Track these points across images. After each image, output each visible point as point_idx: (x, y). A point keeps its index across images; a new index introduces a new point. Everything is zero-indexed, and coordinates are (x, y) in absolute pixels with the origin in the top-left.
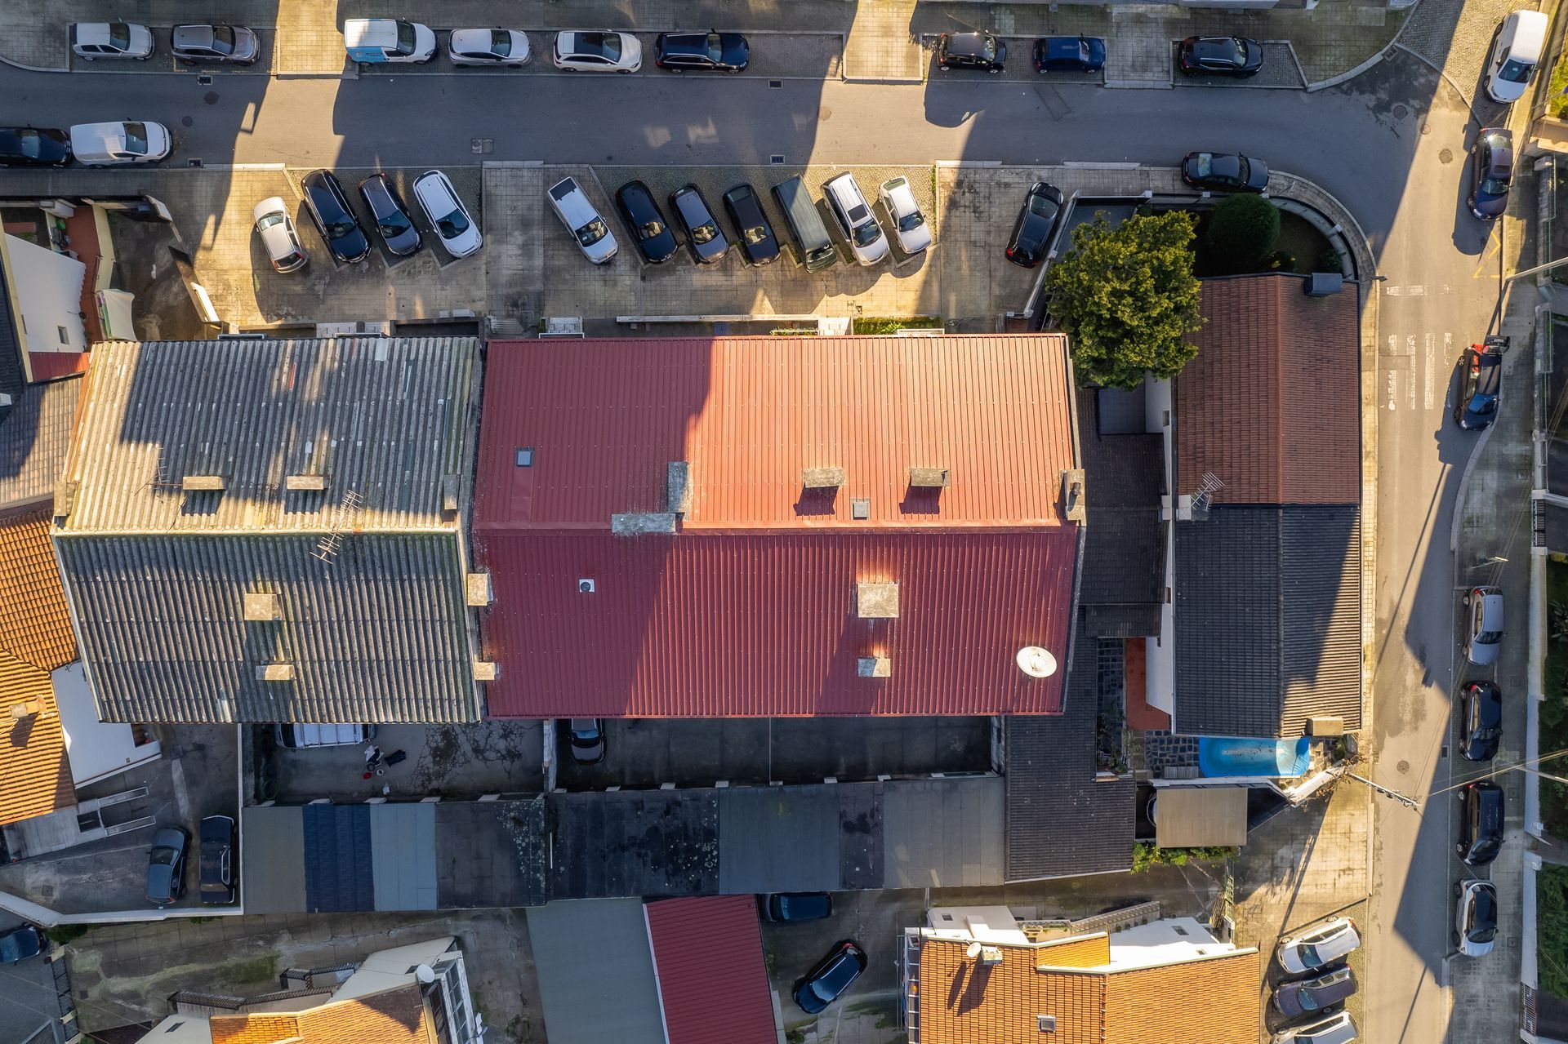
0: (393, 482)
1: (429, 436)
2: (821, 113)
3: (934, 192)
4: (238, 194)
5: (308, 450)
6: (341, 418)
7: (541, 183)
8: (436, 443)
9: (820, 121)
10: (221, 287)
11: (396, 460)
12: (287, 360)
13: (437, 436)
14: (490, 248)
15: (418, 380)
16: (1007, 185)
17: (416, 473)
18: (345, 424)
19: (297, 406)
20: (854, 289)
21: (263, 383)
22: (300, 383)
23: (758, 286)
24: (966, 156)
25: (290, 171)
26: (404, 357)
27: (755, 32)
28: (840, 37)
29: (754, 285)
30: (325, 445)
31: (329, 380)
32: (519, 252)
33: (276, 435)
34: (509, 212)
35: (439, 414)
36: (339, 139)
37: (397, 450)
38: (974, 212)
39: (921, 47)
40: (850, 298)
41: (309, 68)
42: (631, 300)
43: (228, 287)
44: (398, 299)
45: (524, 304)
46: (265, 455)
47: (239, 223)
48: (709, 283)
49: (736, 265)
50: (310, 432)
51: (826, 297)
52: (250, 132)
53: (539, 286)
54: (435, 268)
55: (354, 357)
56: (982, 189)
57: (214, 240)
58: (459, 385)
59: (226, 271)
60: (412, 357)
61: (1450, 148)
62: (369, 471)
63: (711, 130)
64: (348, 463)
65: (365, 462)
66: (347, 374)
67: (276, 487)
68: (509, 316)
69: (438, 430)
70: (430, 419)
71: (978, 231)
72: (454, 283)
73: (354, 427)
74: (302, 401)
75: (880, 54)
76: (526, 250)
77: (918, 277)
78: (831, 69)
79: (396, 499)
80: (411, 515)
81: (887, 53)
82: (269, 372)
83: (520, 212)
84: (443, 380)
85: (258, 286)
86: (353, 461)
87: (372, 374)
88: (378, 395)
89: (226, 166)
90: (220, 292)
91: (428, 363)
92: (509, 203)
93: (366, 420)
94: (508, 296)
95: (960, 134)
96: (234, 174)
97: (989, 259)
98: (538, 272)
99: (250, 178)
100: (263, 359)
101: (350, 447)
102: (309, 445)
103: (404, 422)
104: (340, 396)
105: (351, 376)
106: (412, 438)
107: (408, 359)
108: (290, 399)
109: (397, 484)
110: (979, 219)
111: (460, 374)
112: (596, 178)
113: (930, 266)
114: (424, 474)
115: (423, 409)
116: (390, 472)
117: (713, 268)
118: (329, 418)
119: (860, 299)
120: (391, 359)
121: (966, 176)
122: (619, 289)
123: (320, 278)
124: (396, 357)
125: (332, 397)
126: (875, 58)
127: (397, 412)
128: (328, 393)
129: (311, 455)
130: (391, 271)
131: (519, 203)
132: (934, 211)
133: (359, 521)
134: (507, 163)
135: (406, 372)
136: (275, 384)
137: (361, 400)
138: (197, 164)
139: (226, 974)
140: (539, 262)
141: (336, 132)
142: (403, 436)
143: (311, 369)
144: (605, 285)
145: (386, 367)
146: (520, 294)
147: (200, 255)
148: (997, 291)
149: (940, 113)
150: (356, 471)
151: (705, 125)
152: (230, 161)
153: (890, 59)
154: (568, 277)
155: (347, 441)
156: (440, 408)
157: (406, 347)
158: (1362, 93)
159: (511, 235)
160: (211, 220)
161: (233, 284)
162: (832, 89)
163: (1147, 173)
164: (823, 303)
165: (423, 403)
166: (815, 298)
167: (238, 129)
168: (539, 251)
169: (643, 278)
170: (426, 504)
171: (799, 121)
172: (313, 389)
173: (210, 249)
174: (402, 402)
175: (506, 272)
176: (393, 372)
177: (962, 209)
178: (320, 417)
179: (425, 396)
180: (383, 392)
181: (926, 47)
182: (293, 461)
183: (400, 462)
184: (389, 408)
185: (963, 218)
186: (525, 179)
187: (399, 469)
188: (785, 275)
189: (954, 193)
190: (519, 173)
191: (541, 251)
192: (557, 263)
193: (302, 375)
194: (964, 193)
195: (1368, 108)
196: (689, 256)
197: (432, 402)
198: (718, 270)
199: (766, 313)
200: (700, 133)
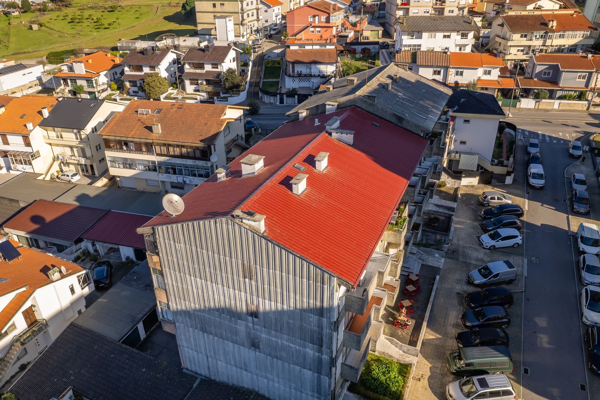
4: (516, 198)
10: (477, 188)
11: (388, 100)
14: (483, 250)
20: (432, 381)
23: (444, 336)
29: (445, 334)
32: (479, 258)
37: (393, 102)
40: (426, 378)
41: (573, 223)
44: (463, 222)
45: (453, 254)
48: (450, 317)
49: (459, 329)
51: (430, 365)
52: (542, 206)
53: (461, 259)
54: (475, 234)
57: (497, 190)
59: (483, 190)
62: (387, 96)
63: (546, 345)
68: (448, 250)
72: (468, 237)
76: (480, 260)
86: (392, 96)
90: (475, 187)
94: (458, 250)
96: (523, 199)
98: (468, 261)
112: (517, 291)
117: (459, 321)
118: (411, 101)
119: (425, 382)
122: (454, 284)
123: (476, 207)
128: (420, 104)
130: (476, 223)
134: (526, 266)
138: (529, 193)
140: (473, 262)
141: (541, 224)
144: (457, 280)
146: (458, 254)
147: (490, 187)
150: (388, 94)
151: (549, 343)
152: (528, 199)
154: (464, 269)
155: (400, 99)
159: (488, 258)
160: (505, 191)
161: (477, 190)
164: (427, 363)
166: (431, 360)
167: (543, 203)
168: (479, 263)
169: (458, 293)
173: (493, 188)
175: (470, 252)
186: (517, 268)
188: (448, 350)
190: (520, 267)
192: (472, 267)
199: (425, 333)
200: (544, 340)
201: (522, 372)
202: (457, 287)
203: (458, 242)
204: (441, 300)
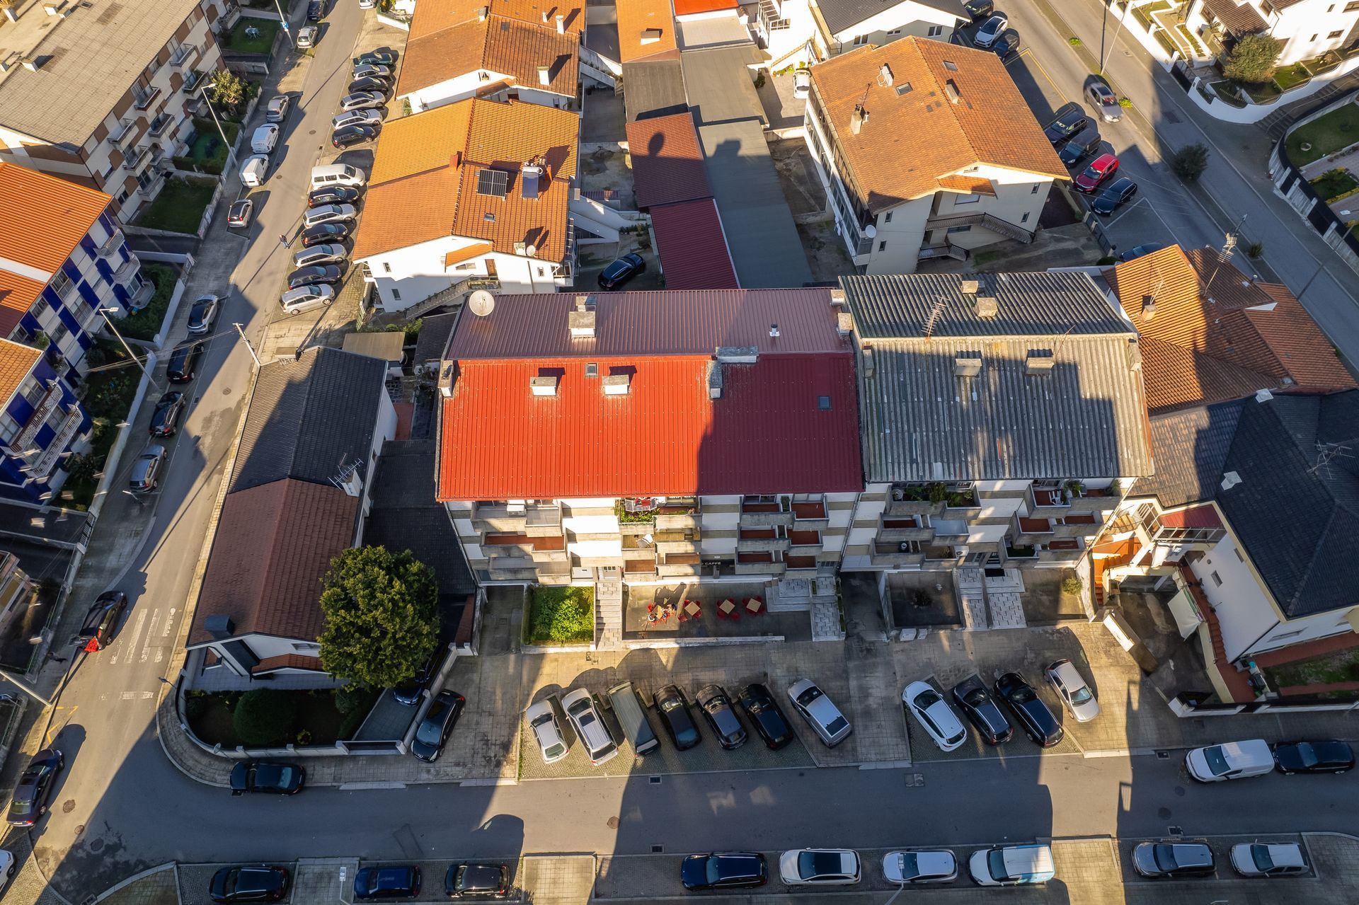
0: (910, 373)
1: (892, 405)
2: (616, 823)
3: (521, 755)
4: (1118, 729)
5: (975, 394)
6: (956, 419)
7: (859, 749)
8: (886, 400)
9: (618, 816)
10: (1112, 653)
11: (912, 389)
12: (1006, 462)
13: (886, 405)
14: (895, 691)
15: (907, 447)
16: (457, 764)
17: (896, 379)
18: (953, 413)
19: (990, 426)
20: (592, 674)
21: (1020, 445)
22: (992, 444)
23: (672, 672)
24: (490, 791)
25: (1078, 751)
26: (921, 465)
27: (676, 898)
28: (597, 896)
29: (675, 672)
30: (964, 398)
31: (971, 448)
32: (870, 691)
33: (1000, 406)
34: (883, 723)
35: (887, 422)
36: (1042, 782)
37: (912, 396)
38: (488, 740)
39: (523, 889)
40: (595, 666)
41: (1082, 845)
42: (775, 656)
43: (1107, 653)
44: (964, 649)
45: (862, 651)
46: (1004, 391)
47: (1111, 704)
48: (711, 673)
49: (689, 689)
50: (976, 407)
51: (615, 666)
52: (1122, 784)
53: (851, 665)
54: (939, 675)
55: (957, 465)
56: (479, 760)
57: (1129, 690)
58: (877, 443)
59: (1111, 665)
60: (914, 466)
61: (63, 814)
62: (929, 381)
63: (714, 804)
64: (944, 385)
65: (932, 386)
66: (960, 452)
67: (991, 369)
68: (873, 643)
69: (886, 409)
70: (893, 418)
71: (486, 724)
72: (921, 664)
73: (946, 412)
74: (988, 432)
75: (561, 880)
76: (865, 693)
77: (539, 686)
78: (606, 865)
79: (907, 361)
80: (894, 350)
81: (555, 882)
82: (1017, 452)
83: (874, 723)
84: (889, 447)
85: (1082, 654)
86: (942, 388)
87: (941, 452)
88: (933, 436)
89: (1135, 753)
90: (1112, 649)
91: (902, 461)
92: (884, 731)
93: (938, 417)
94: (876, 656)
95: (495, 809)
96: (1126, 745)
97: (479, 702)
98: (853, 675)
99: (1111, 743)
100: (1024, 463)
101: (945, 397)
102: (975, 398)
103: (911, 416)
104: (961, 435)
105: (956, 450)
106: (903, 404)
107: (917, 464)
108: (997, 432)
109: (907, 371)
110: (485, 735)
111: (877, 452)
112: (812, 756)
113: (529, 695)
114: (890, 379)
115: (899, 425)
116: (914, 380)
117: (708, 684)
118: (965, 418)
119: (588, 666)
120: (930, 465)
121: (492, 771)
122: (785, 665)
123: (1032, 663)
124: (927, 465)
125: (967, 434)
126: (566, 876)
127: (917, 423)
128: (970, 438)
129: (972, 391)
130: (975, 671)
131: (875, 731)
132: (522, 740)
133: (928, 346)
134: (890, 766)
135: (917, 453)
136: (1011, 444)
137: (945, 432)
138: (1161, 755)
139: (1004, 255)
140: (853, 683)
141: (1046, 787)
142: (910, 405)
143: (987, 456)
144: (797, 668)
145: (932, 457)
146: (865, 658)
147: (1137, 677)
148: (475, 677)
149: (511, 827)
150: (938, 380)
151: (720, 808)
152: (1133, 758)
153: (552, 876)
154: (828, 673)
155: (949, 402)
156: (887, 426)
157: (921, 474)
158: (126, 863)
159: (879, 704)
160: (1135, 706)
161: (1103, 655)
162: (606, 848)
163: (335, 780)
164: (618, 662)
165: (900, 430)
166: (624, 665)
167: (1134, 786)
168: (854, 692)
169: (765, 674)
170: (885, 359)
171: (637, 815)
172: (981, 439)
173: (1130, 682)
174: (915, 431)
175: (879, 674)
176: (926, 454)
177: (498, 742)
178: (972, 419)
179: (900, 435)
180: (931, 438)
181: (519, 890)
182: (983, 387)
183: (908, 386)
184: (924, 426)
185: (497, 735)
186: (873, 752)
187: (908, 382)
189: (504, 756)
190: (878, 757)
191: (852, 692)
192: (838, 683)
193: (993, 450)
194: (495, 756)
195: (125, 848)
196: (729, 694)
197: (894, 430)
198: (705, 683)
199: (666, 648)
200: (724, 801)
201: (652, 775)
202: (778, 671)
203: (897, 652)
204: (739, 655)
